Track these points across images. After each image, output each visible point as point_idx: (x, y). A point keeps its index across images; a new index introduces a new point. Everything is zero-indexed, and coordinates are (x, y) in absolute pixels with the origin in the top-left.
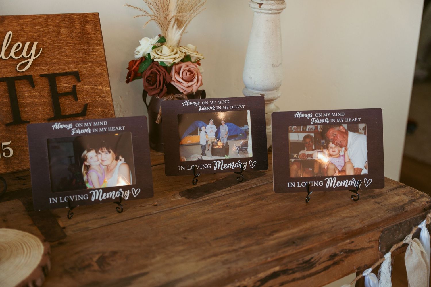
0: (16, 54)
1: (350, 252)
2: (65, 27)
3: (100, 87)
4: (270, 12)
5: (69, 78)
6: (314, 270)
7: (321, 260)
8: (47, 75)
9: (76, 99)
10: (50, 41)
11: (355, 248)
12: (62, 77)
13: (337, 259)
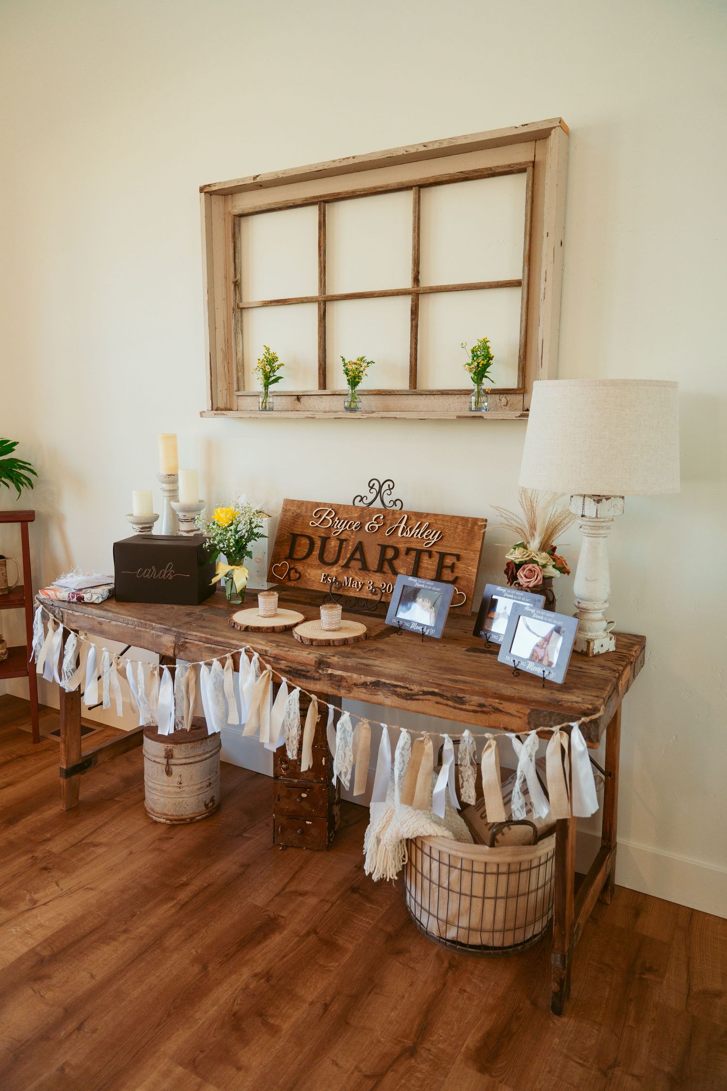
0: (426, 536)
1: (497, 710)
2: (461, 525)
3: (470, 568)
4: (586, 535)
5: (453, 557)
6: (464, 707)
7: (471, 703)
8: (440, 552)
9: (452, 572)
10: (450, 533)
11: (502, 709)
12: (448, 556)
13: (485, 709)
